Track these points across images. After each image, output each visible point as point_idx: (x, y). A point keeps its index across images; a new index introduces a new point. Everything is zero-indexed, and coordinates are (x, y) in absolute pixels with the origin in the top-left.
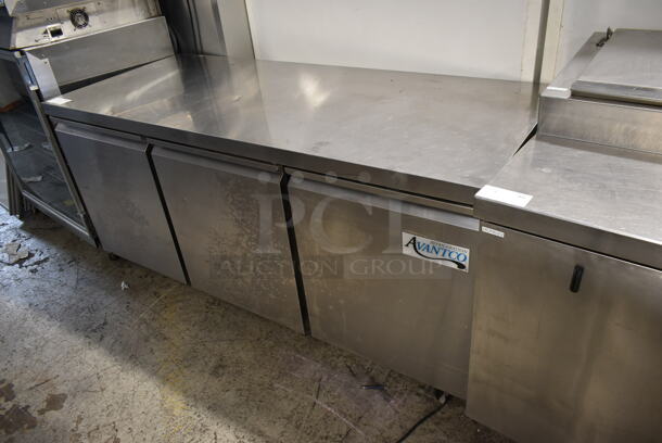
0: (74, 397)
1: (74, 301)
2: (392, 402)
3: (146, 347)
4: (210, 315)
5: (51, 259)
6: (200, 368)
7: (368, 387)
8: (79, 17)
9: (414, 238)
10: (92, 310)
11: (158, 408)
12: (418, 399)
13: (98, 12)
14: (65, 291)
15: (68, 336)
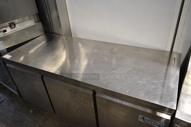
1: (14, 118)
4: (62, 122)
8: (12, 25)
9: (144, 118)
10: (21, 121)
13: (19, 23)
14: (11, 114)
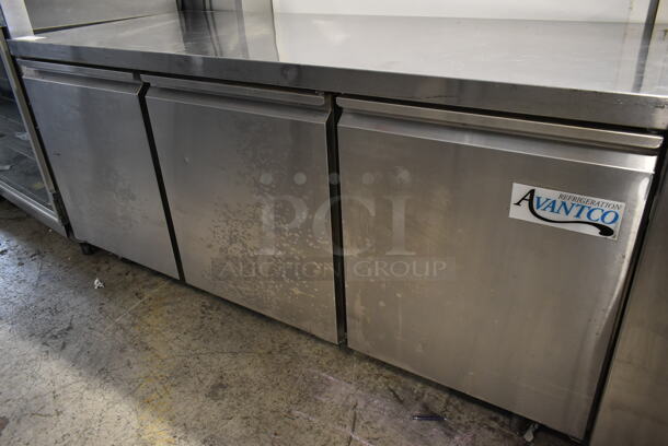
0: (18, 421)
1: (32, 300)
2: (457, 438)
3: (121, 358)
4: (206, 321)
5: (9, 252)
6: (193, 387)
7: (421, 417)
9: (532, 192)
10: (54, 311)
11: (133, 440)
12: (491, 435)
14: (22, 289)
15: (20, 342)
